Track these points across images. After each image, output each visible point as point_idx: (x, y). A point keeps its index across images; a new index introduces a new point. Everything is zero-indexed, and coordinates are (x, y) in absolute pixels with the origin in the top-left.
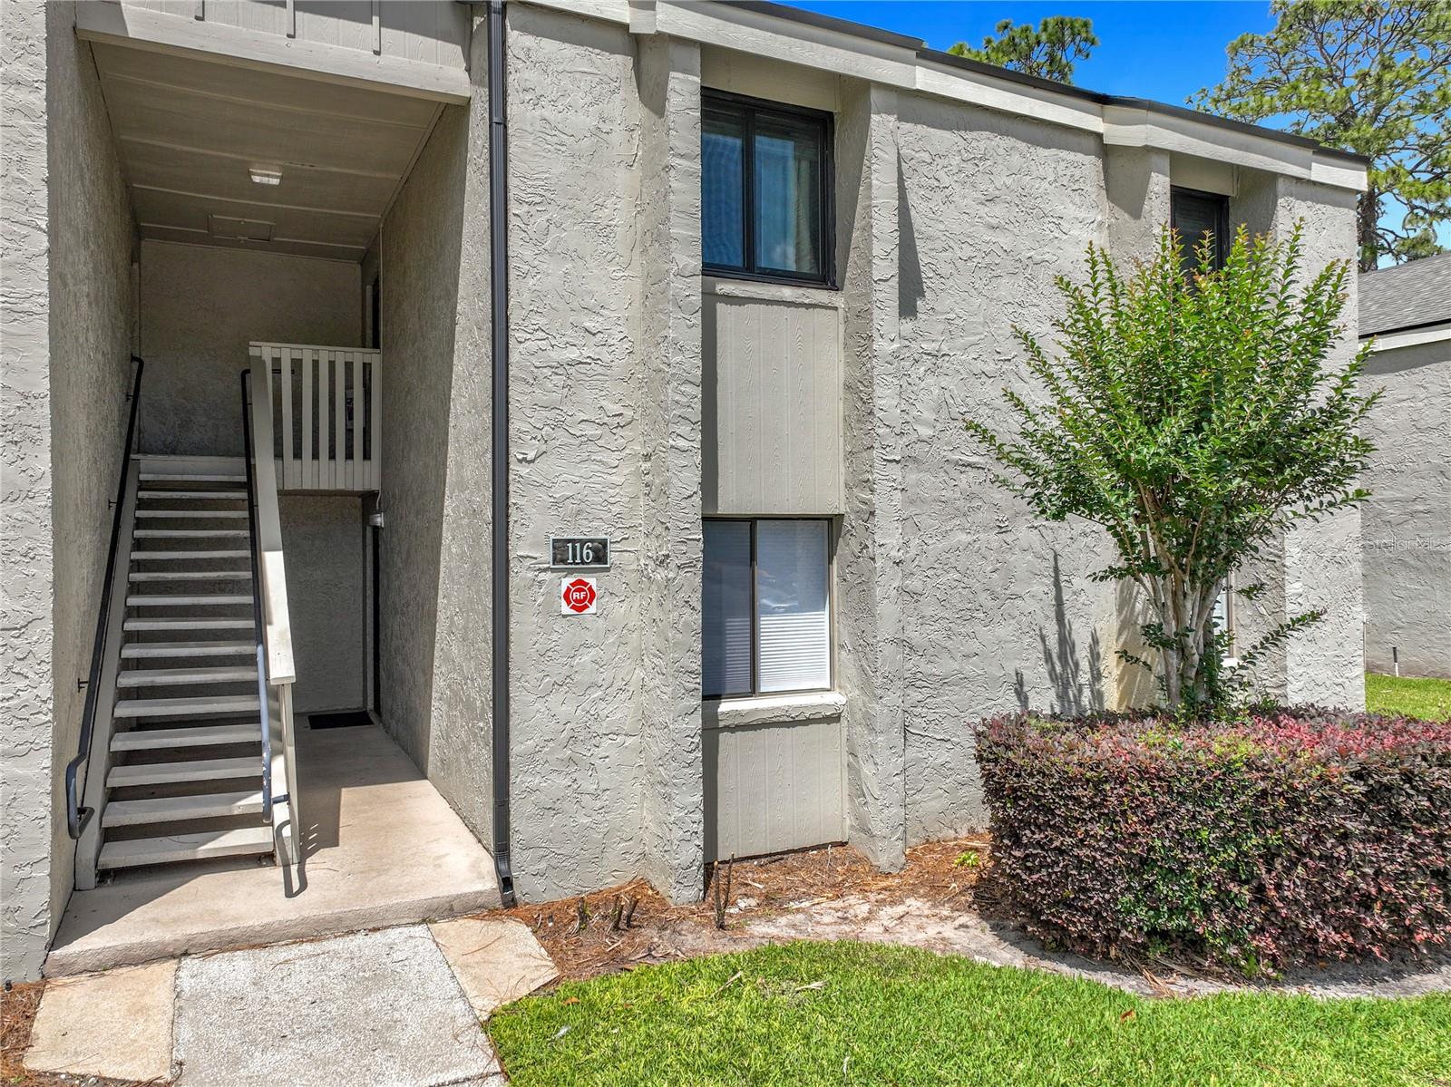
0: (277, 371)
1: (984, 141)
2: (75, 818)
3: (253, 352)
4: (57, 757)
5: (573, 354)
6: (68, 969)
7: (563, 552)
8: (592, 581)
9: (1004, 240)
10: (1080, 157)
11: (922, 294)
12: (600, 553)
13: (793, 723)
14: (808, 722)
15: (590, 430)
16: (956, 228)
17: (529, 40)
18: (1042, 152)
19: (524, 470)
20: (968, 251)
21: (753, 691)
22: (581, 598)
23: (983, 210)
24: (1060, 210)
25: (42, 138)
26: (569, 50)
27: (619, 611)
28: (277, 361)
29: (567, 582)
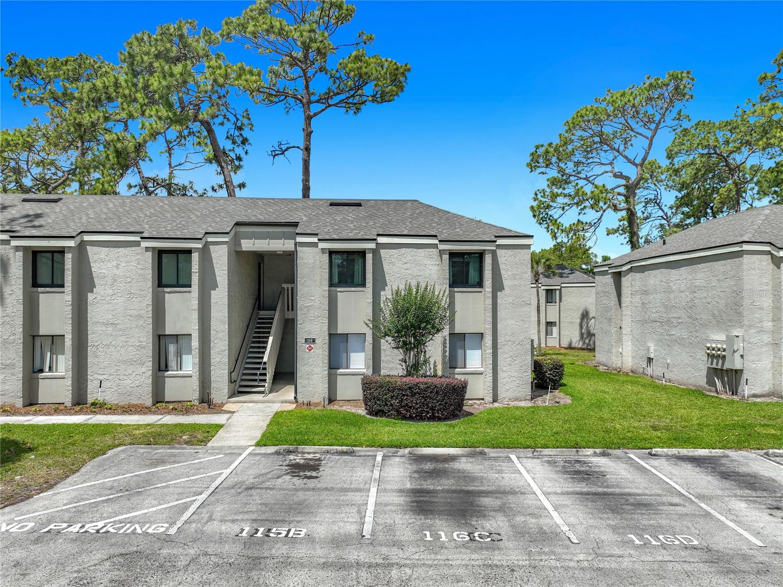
0: (288, 290)
1: (403, 250)
2: (231, 381)
3: (283, 286)
4: (229, 370)
5: (309, 304)
6: (230, 402)
7: (306, 340)
8: (312, 346)
9: (409, 272)
10: (432, 249)
11: (387, 286)
12: (314, 340)
13: (354, 375)
14: (357, 375)
15: (312, 318)
16: (396, 271)
17: (301, 248)
18: (420, 250)
19: (300, 326)
20: (399, 275)
21: (347, 368)
22: (310, 349)
23: (403, 266)
24: (426, 263)
25: (227, 278)
26: (308, 248)
27: (317, 351)
28: (288, 288)
29: (307, 346)
